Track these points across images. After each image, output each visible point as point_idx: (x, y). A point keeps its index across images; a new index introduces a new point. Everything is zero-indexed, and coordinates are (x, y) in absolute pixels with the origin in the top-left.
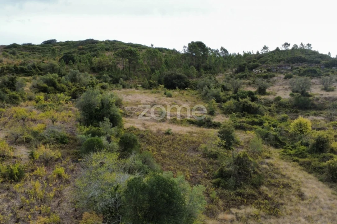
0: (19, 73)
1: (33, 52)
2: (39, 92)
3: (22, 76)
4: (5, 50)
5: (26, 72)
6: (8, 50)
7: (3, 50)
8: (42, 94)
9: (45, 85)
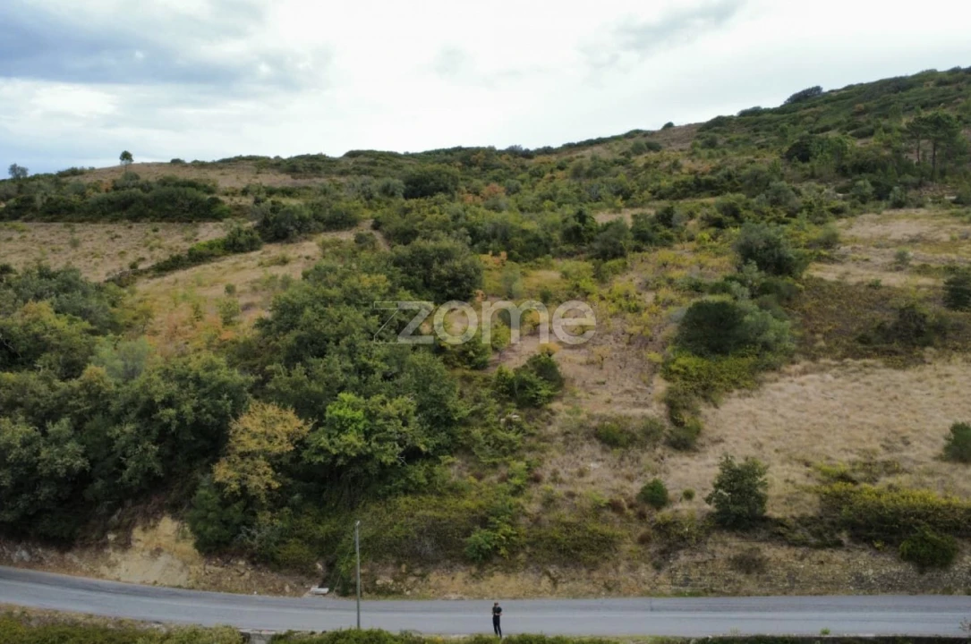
0: (702, 191)
1: (756, 130)
2: (710, 226)
3: (706, 197)
4: (700, 133)
5: (713, 188)
6: (705, 133)
7: (695, 135)
8: (713, 230)
9: (719, 215)
